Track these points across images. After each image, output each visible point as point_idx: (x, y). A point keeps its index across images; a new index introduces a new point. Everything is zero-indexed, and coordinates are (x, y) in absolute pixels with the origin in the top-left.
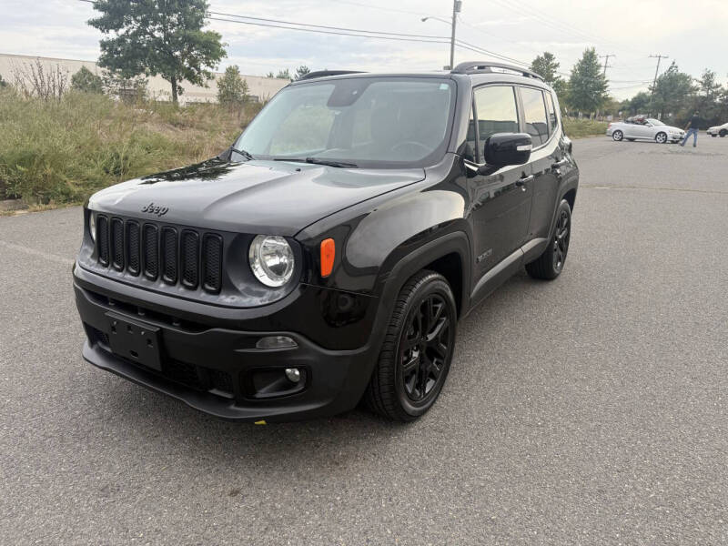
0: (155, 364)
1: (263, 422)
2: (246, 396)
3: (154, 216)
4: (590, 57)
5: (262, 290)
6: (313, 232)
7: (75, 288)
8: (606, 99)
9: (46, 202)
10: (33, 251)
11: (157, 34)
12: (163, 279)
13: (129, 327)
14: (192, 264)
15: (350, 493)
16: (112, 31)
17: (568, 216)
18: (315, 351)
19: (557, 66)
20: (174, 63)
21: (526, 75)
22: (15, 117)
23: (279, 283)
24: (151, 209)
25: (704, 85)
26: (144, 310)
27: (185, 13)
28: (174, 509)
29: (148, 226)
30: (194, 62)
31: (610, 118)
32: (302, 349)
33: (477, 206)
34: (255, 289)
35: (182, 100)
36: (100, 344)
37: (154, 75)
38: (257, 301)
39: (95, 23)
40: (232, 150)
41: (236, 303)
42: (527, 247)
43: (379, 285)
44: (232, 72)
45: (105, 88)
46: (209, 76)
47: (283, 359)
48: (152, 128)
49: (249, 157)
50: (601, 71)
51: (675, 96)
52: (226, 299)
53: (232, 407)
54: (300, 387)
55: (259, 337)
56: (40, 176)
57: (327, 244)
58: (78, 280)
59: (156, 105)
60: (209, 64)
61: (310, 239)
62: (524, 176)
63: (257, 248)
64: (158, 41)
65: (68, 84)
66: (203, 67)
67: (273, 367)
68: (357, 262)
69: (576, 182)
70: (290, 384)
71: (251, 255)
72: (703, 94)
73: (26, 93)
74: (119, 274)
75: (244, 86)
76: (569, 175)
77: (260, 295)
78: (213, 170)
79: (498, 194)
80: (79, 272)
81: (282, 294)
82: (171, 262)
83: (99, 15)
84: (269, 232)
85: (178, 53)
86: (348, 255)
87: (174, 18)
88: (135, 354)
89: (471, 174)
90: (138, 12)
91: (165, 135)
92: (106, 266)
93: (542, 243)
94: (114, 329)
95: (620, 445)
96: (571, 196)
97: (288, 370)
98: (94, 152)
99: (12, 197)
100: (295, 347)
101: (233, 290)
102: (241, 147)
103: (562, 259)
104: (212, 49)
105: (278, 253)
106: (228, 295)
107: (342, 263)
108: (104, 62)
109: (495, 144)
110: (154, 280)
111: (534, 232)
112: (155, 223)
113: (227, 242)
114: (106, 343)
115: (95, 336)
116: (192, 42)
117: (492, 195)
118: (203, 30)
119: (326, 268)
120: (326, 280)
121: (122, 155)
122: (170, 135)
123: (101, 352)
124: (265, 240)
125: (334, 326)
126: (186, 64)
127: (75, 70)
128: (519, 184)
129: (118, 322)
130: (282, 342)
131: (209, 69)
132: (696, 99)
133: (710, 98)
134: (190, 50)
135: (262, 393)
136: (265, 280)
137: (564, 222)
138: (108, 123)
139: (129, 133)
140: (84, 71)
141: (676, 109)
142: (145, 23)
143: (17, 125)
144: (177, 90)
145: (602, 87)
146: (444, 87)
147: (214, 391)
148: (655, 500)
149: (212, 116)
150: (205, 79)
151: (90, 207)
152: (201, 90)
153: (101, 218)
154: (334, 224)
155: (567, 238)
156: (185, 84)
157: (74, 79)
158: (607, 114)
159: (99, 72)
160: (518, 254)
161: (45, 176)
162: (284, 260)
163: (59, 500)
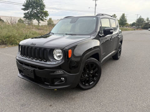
0: (33, 77)
1: (56, 90)
2: (52, 84)
3: (33, 45)
4: (123, 15)
5: (56, 61)
6: (67, 48)
7: (17, 61)
8: (127, 23)
9: (12, 45)
10: (9, 55)
11: (35, 11)
12: (35, 59)
13: (27, 69)
14: (41, 55)
15: (76, 105)
16: (26, 11)
17: (121, 46)
18: (67, 74)
19: (116, 17)
20: (39, 17)
21: (111, 16)
22: (6, 28)
23: (59, 59)
24: (32, 44)
25: (147, 20)
26: (31, 66)
27: (41, 7)
28: (37, 109)
29: (32, 48)
30: (42, 17)
31: (128, 27)
32: (65, 74)
33: (102, 43)
34: (54, 60)
35: (40, 24)
36: (22, 73)
37: (34, 19)
38: (55, 63)
39: (23, 9)
40: (50, 33)
41: (50, 64)
42: (112, 52)
43: (81, 60)
44: (50, 19)
45: (25, 23)
46: (46, 19)
47: (61, 76)
48: (34, 30)
49: (53, 34)
50: (126, 18)
51: (141, 23)
52: (48, 63)
53: (50, 86)
54: (64, 82)
55: (55, 71)
56: (11, 40)
57: (70, 51)
58: (17, 59)
59: (35, 26)
60: (45, 17)
61: (66, 50)
62: (112, 37)
63: (55, 52)
64: (35, 13)
65: (17, 22)
66: (44, 18)
67: (58, 77)
68: (76, 55)
69: (122, 39)
70: (62, 81)
71: (53, 53)
72: (147, 22)
73: (9, 23)
74: (26, 58)
75: (53, 22)
76: (121, 37)
77: (55, 62)
78: (46, 36)
79: (106, 41)
80: (17, 58)
81: (60, 61)
82: (36, 55)
83: (24, 7)
84: (57, 48)
85: (39, 15)
86: (74, 53)
87: (39, 8)
88: (29, 75)
89: (100, 37)
90: (31, 7)
91: (37, 31)
92: (23, 56)
93: (115, 52)
94: (24, 70)
95: (135, 95)
96: (121, 42)
97: (62, 78)
98: (22, 35)
99: (5, 44)
100: (63, 73)
101: (50, 61)
102: (52, 32)
103: (120, 55)
104: (46, 14)
105: (59, 53)
106: (49, 62)
107: (73, 55)
108: (24, 17)
109: (105, 30)
110: (33, 59)
111: (114, 50)
112: (33, 47)
113: (48, 50)
114: (23, 73)
115: (20, 71)
116: (42, 13)
117: (105, 42)
118: (44, 10)
119: (70, 56)
120: (70, 58)
121: (28, 35)
122: (38, 31)
123: (22, 75)
124: (57, 50)
125: (71, 69)
126: (41, 17)
127: (18, 19)
128: (111, 39)
129: (25, 68)
130: (60, 72)
131: (45, 18)
132: (145, 23)
133: (148, 23)
134: (42, 14)
135: (56, 83)
136: (57, 59)
137: (120, 47)
138: (25, 29)
139: (29, 31)
140: (20, 19)
141: (141, 25)
142: (33, 9)
143: (6, 30)
144: (39, 23)
145: (126, 21)
146: (95, 18)
147: (46, 83)
148: (144, 107)
149: (46, 28)
150: (45, 20)
151: (20, 44)
152: (44, 22)
153: (22, 46)
154: (72, 46)
155: (121, 51)
156: (41, 21)
157: (18, 21)
158: (127, 26)
159: (23, 19)
160: (111, 54)
161: (12, 40)
162: (61, 54)
163: (12, 107)
